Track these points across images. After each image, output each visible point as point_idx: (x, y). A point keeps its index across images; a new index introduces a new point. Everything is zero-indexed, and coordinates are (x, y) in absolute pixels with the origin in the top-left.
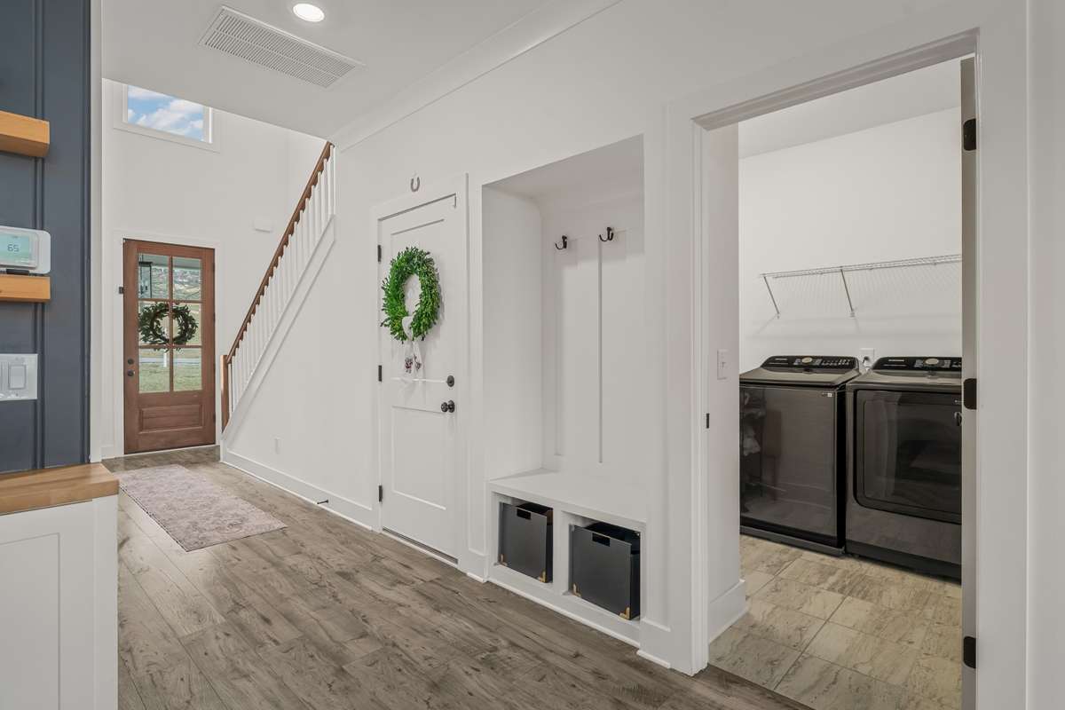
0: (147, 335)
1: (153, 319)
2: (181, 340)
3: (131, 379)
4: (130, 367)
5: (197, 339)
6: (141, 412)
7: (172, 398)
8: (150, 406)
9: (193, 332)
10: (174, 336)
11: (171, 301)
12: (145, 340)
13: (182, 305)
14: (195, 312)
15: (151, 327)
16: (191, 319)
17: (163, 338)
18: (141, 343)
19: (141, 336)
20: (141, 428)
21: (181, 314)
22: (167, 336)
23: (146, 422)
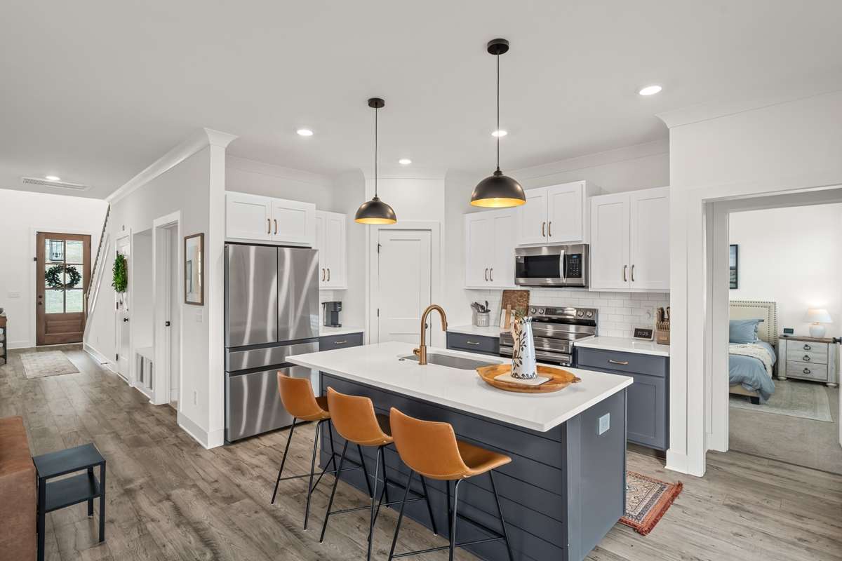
0: (51, 282)
1: (54, 274)
2: (71, 286)
3: (40, 306)
4: (40, 300)
5: (80, 284)
6: (46, 324)
7: (65, 317)
8: (51, 320)
9: (79, 280)
10: (67, 283)
11: (66, 265)
12: (50, 285)
13: (71, 266)
14: (80, 270)
15: (53, 279)
16: (77, 274)
17: (61, 284)
18: (47, 287)
19: (47, 283)
20: (46, 333)
21: (72, 271)
22: (62, 283)
23: (49, 329)
